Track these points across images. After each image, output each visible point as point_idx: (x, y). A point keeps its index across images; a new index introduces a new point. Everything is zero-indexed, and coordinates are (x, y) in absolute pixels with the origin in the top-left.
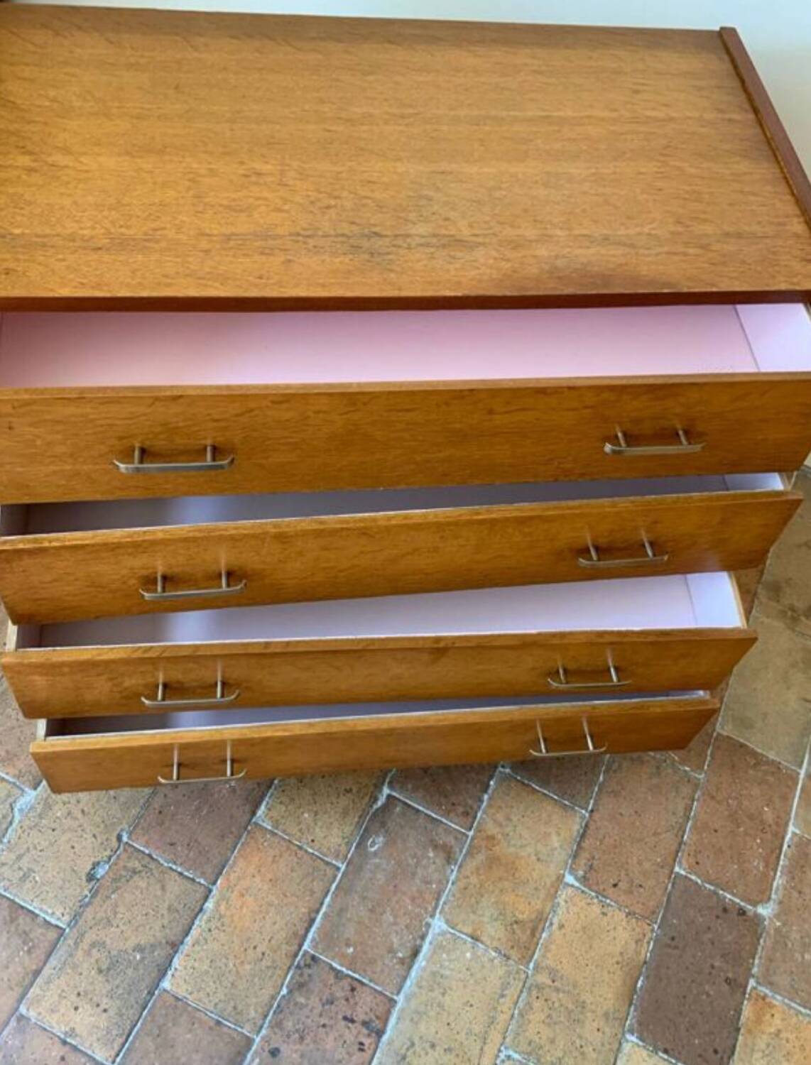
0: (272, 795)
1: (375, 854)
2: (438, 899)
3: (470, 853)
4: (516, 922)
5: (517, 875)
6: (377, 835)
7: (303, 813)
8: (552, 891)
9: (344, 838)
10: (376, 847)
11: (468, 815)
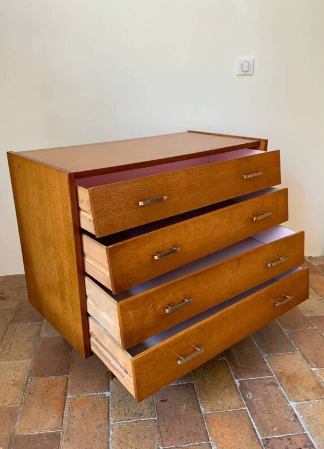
0: (201, 403)
1: (252, 398)
2: (285, 398)
3: (280, 380)
4: (314, 388)
5: (299, 377)
6: (248, 393)
7: (217, 402)
8: (313, 375)
9: (238, 400)
10: (251, 396)
11: (268, 371)
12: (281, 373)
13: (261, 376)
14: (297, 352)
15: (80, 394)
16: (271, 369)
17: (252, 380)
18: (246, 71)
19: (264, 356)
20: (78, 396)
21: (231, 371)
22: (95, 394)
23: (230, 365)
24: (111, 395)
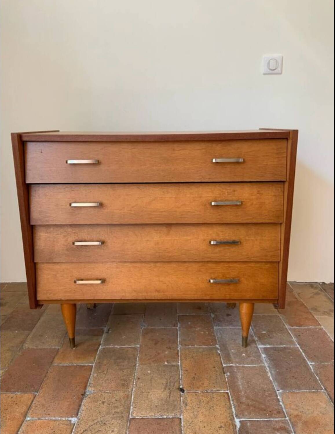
11: (280, 412)
12: (297, 416)
13: (270, 418)
14: (322, 391)
15: (41, 417)
16: (284, 410)
17: (258, 421)
18: (273, 69)
19: (277, 392)
20: (39, 419)
21: (233, 407)
22: (59, 419)
23: (233, 400)
24: (78, 422)
